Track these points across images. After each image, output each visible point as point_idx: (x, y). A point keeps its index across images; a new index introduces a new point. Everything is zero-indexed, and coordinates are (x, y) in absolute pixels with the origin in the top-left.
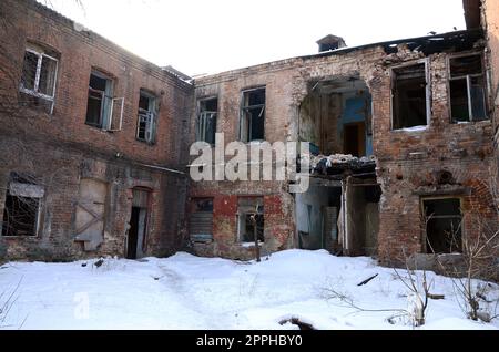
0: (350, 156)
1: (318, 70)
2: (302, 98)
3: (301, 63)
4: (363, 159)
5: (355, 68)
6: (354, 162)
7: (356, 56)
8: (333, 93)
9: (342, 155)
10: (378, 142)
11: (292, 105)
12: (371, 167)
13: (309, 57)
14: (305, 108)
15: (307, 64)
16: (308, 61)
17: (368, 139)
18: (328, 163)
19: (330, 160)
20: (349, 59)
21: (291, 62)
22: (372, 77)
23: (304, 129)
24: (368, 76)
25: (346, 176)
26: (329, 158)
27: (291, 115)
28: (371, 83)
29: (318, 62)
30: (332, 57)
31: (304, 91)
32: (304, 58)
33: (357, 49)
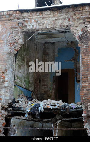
0: (61, 102)
1: (34, 23)
2: (18, 47)
3: (19, 15)
4: (72, 105)
5: (66, 23)
6: (64, 108)
7: (67, 13)
8: (47, 43)
9: (54, 102)
10: (85, 91)
11: (9, 54)
12: (78, 113)
13: (26, 11)
14: (21, 56)
15: (24, 17)
16: (25, 14)
17: (77, 86)
18: (41, 109)
19: (43, 105)
20: (61, 15)
21: (10, 14)
22: (80, 33)
23: (20, 75)
24: (77, 31)
25: (57, 120)
26: (42, 104)
27: (9, 62)
28: (80, 37)
29: (34, 15)
30: (46, 13)
31: (21, 41)
32: (22, 11)
33: (68, 7)
